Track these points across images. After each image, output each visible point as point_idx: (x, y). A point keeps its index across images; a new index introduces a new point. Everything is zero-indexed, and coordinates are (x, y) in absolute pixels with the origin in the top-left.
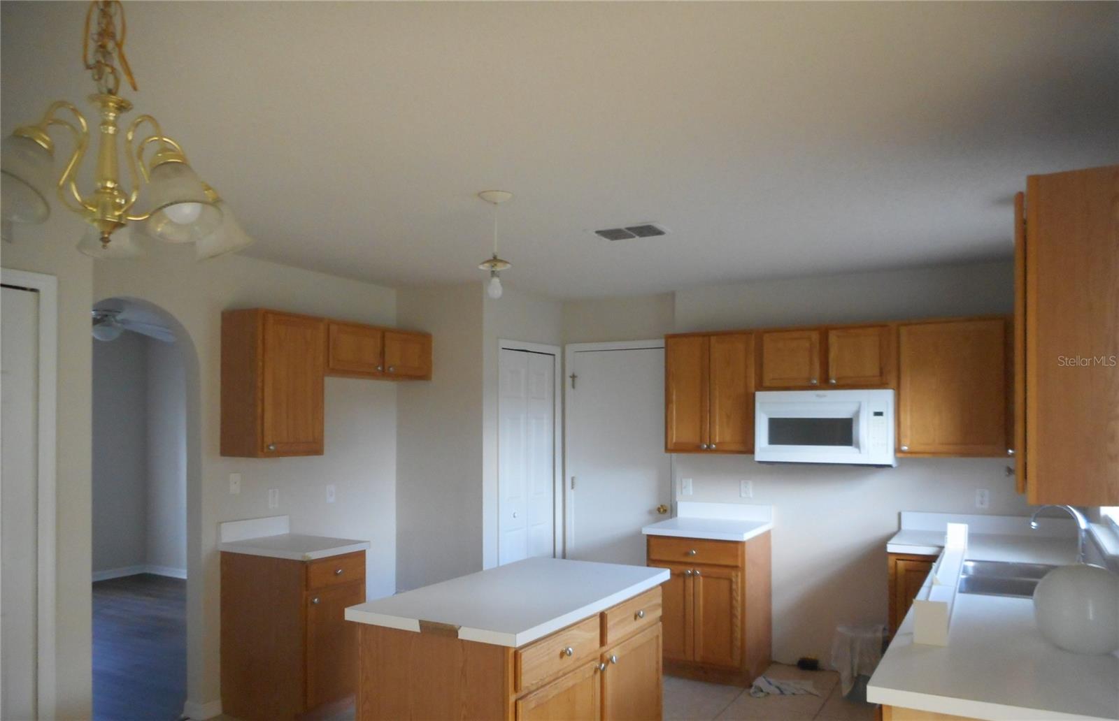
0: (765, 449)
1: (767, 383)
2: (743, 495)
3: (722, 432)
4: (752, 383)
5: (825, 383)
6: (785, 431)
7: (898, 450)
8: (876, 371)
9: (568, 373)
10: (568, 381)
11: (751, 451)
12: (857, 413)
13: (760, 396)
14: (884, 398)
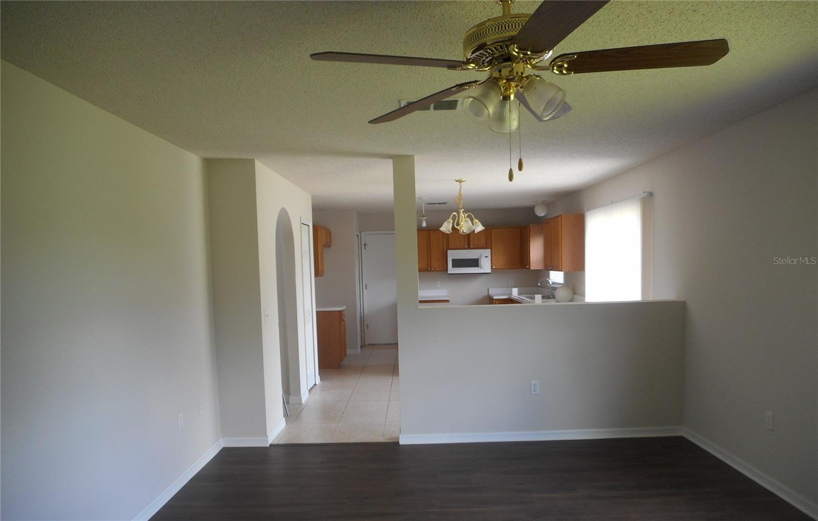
0: (451, 270)
1: (450, 247)
2: (437, 286)
3: (435, 264)
4: (445, 247)
5: (469, 248)
6: (458, 263)
7: (492, 268)
8: (485, 243)
9: (363, 243)
10: (363, 246)
11: (447, 270)
12: (481, 256)
13: (449, 252)
14: (488, 252)
